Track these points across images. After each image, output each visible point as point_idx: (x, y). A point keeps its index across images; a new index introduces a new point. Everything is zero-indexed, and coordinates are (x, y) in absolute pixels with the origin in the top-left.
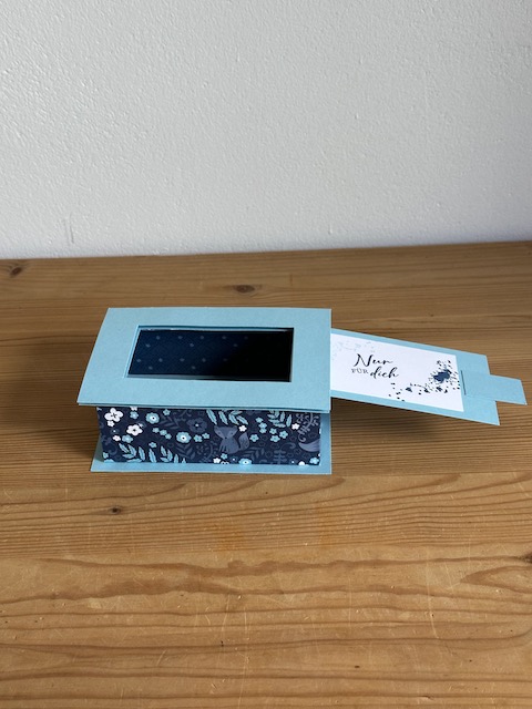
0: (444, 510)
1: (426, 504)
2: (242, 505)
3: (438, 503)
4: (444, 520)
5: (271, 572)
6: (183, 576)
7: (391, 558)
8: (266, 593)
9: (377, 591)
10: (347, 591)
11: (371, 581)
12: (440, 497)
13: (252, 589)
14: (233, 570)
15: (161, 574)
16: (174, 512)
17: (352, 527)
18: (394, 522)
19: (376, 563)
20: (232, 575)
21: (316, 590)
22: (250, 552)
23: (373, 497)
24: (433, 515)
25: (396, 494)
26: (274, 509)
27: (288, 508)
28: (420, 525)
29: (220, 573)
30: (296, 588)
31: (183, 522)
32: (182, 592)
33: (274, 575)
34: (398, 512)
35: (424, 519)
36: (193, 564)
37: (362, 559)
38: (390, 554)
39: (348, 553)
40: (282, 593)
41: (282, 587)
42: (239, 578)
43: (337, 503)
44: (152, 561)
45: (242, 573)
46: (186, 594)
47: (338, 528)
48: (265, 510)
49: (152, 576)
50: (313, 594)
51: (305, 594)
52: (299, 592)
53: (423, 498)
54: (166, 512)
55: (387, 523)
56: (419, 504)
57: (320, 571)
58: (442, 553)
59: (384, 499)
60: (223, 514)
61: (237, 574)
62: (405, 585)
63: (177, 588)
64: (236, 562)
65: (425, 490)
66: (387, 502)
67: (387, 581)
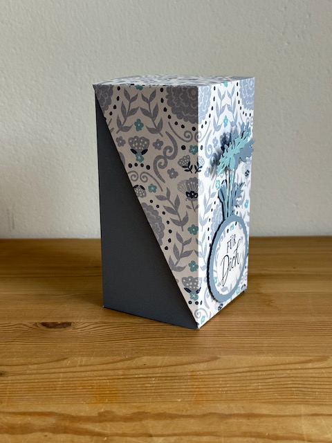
0: (316, 379)
1: (299, 375)
2: (120, 372)
3: (310, 375)
4: (317, 387)
5: (141, 420)
6: (51, 421)
7: (265, 412)
8: (133, 436)
9: (251, 436)
10: (220, 436)
11: (244, 429)
12: (311, 371)
13: (120, 432)
14: (102, 418)
15: (29, 419)
16: (52, 376)
17: (226, 389)
18: (267, 387)
19: (250, 416)
20: (100, 422)
21: (187, 434)
22: (122, 405)
23: (248, 369)
24: (306, 383)
25: (269, 368)
26: (151, 375)
27: (163, 375)
28: (293, 389)
29: (89, 419)
30: (167, 433)
31: (60, 383)
32: (46, 434)
33: (143, 422)
34: (271, 380)
35: (297, 386)
36: (63, 412)
37: (236, 412)
38: (264, 409)
39: (221, 408)
40: (151, 436)
41: (151, 432)
42: (108, 424)
43: (212, 372)
44: (22, 409)
45: (111, 420)
46: (50, 435)
47: (212, 389)
48: (141, 376)
49: (19, 420)
50: (184, 437)
51: (175, 438)
52: (168, 435)
53: (295, 372)
54: (46, 376)
55: (260, 387)
56: (292, 375)
57: (192, 420)
58: (317, 409)
59: (257, 371)
60: (100, 378)
61: (106, 421)
62: (280, 433)
63: (42, 430)
64: (108, 412)
65: (297, 366)
66: (260, 373)
67: (261, 430)
